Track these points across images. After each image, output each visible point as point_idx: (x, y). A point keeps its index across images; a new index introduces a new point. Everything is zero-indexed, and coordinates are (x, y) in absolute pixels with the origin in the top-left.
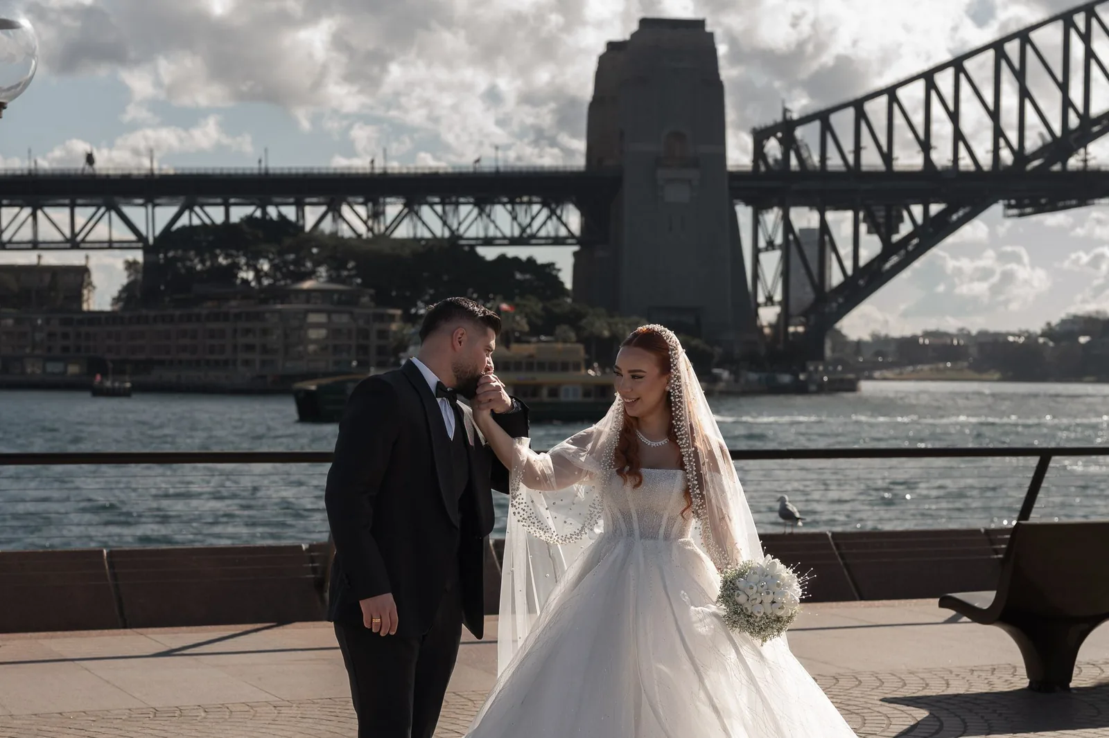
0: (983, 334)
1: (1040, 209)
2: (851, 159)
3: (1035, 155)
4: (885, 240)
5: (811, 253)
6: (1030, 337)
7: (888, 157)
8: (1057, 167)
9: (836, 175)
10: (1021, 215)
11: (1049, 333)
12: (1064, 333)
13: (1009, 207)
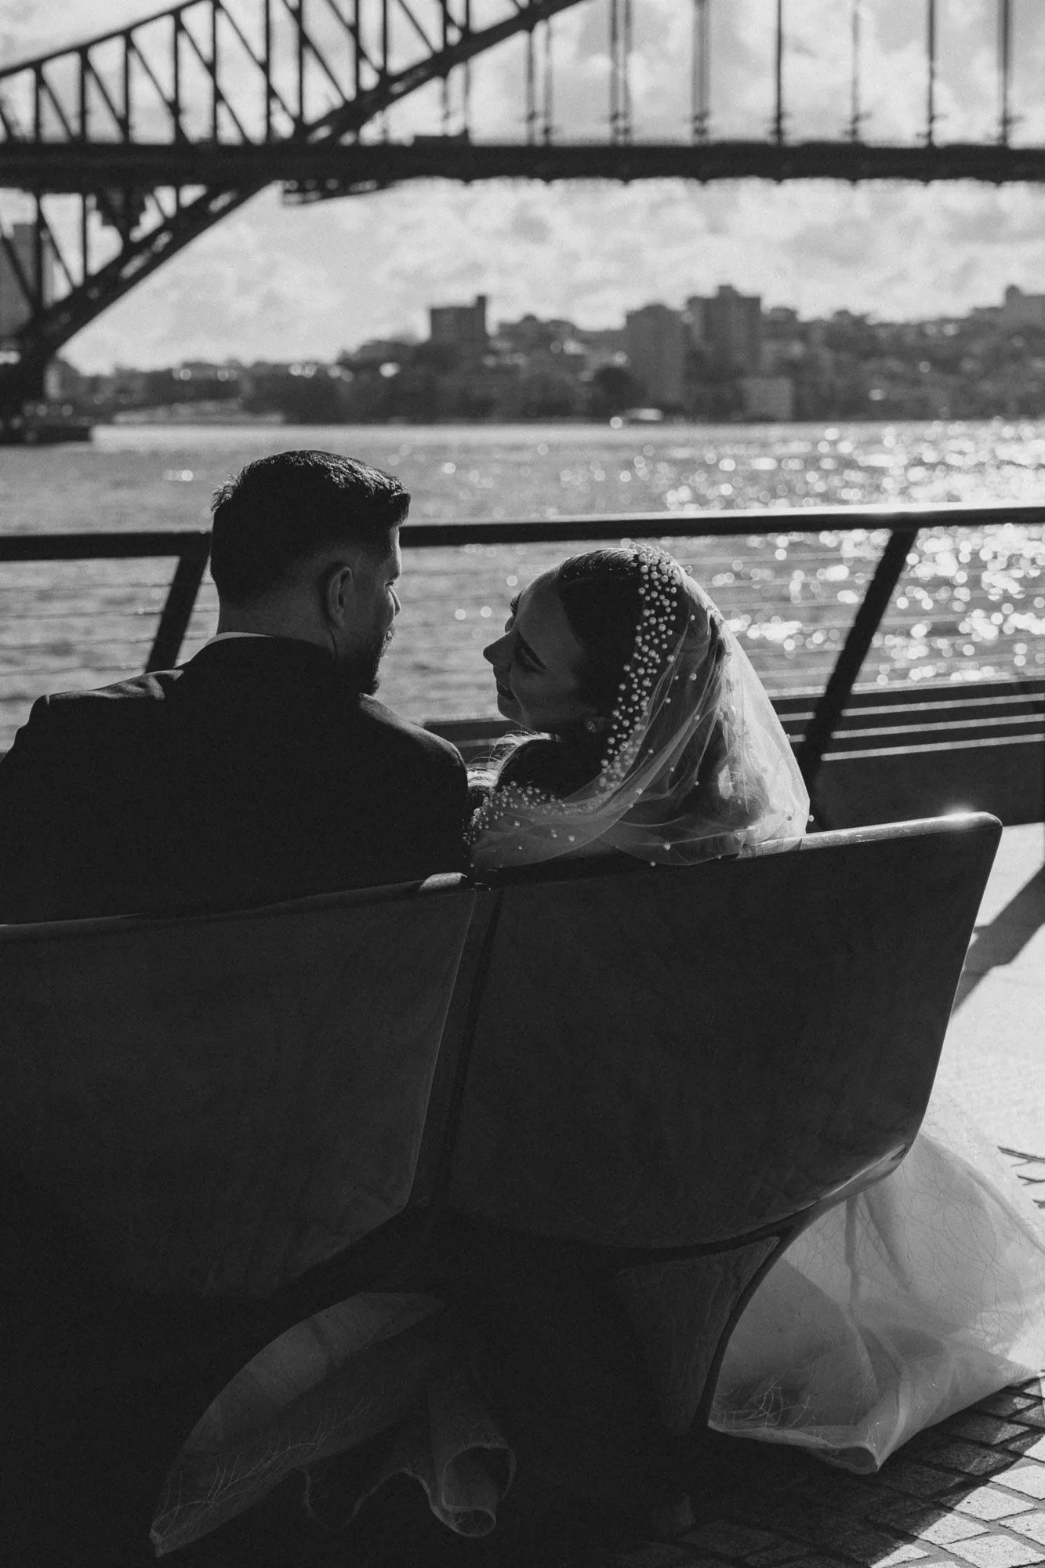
0: (259, 365)
1: (327, 194)
2: (75, 125)
3: (320, 123)
4: (125, 235)
5: (25, 254)
6: (322, 370)
7: (124, 123)
8: (348, 139)
9: (55, 148)
10: (304, 202)
11: (345, 362)
12: (363, 363)
13: (287, 192)
